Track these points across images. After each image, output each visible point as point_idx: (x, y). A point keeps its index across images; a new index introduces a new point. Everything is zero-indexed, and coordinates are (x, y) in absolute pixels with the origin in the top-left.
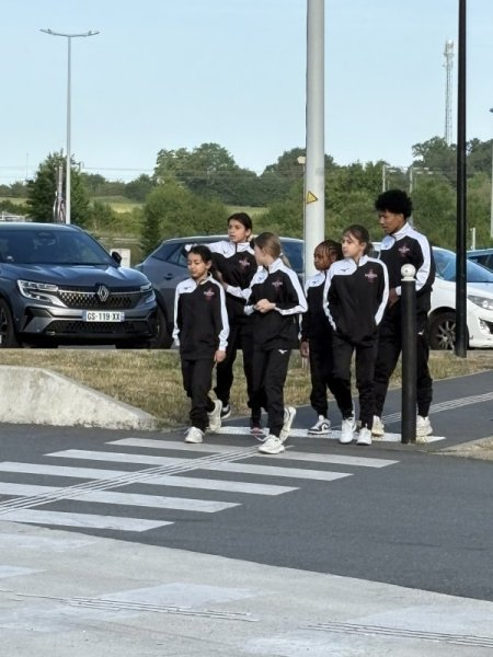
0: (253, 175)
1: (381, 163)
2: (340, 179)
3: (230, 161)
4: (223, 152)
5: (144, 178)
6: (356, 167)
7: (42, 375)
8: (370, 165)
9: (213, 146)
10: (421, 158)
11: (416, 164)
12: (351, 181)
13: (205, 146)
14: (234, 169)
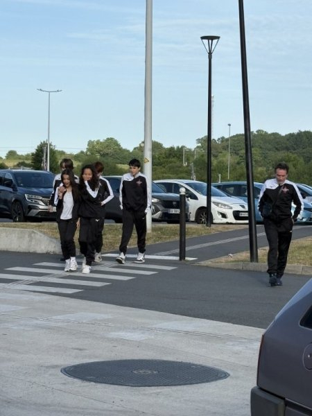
0: (128, 151)
1: (183, 147)
2: (165, 153)
3: (118, 145)
4: (116, 141)
5: (82, 152)
6: (172, 149)
7: (33, 232)
8: (178, 147)
9: (112, 139)
10: (200, 145)
11: (198, 147)
12: (170, 154)
13: (108, 139)
14: (120, 149)
